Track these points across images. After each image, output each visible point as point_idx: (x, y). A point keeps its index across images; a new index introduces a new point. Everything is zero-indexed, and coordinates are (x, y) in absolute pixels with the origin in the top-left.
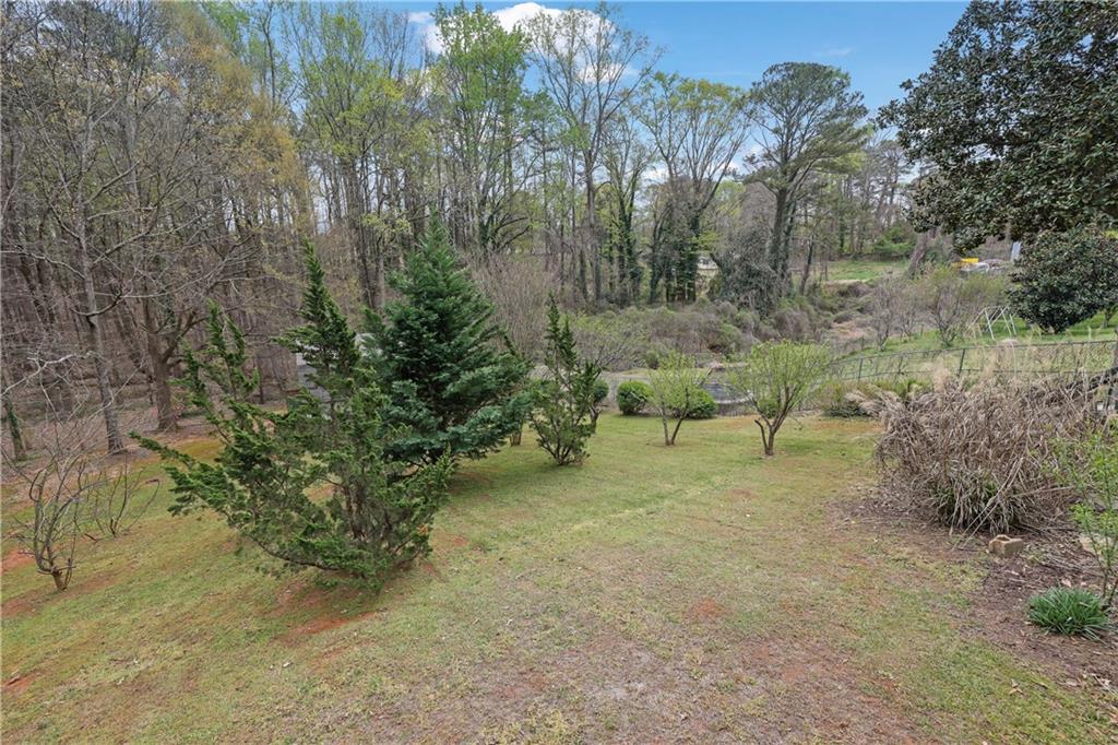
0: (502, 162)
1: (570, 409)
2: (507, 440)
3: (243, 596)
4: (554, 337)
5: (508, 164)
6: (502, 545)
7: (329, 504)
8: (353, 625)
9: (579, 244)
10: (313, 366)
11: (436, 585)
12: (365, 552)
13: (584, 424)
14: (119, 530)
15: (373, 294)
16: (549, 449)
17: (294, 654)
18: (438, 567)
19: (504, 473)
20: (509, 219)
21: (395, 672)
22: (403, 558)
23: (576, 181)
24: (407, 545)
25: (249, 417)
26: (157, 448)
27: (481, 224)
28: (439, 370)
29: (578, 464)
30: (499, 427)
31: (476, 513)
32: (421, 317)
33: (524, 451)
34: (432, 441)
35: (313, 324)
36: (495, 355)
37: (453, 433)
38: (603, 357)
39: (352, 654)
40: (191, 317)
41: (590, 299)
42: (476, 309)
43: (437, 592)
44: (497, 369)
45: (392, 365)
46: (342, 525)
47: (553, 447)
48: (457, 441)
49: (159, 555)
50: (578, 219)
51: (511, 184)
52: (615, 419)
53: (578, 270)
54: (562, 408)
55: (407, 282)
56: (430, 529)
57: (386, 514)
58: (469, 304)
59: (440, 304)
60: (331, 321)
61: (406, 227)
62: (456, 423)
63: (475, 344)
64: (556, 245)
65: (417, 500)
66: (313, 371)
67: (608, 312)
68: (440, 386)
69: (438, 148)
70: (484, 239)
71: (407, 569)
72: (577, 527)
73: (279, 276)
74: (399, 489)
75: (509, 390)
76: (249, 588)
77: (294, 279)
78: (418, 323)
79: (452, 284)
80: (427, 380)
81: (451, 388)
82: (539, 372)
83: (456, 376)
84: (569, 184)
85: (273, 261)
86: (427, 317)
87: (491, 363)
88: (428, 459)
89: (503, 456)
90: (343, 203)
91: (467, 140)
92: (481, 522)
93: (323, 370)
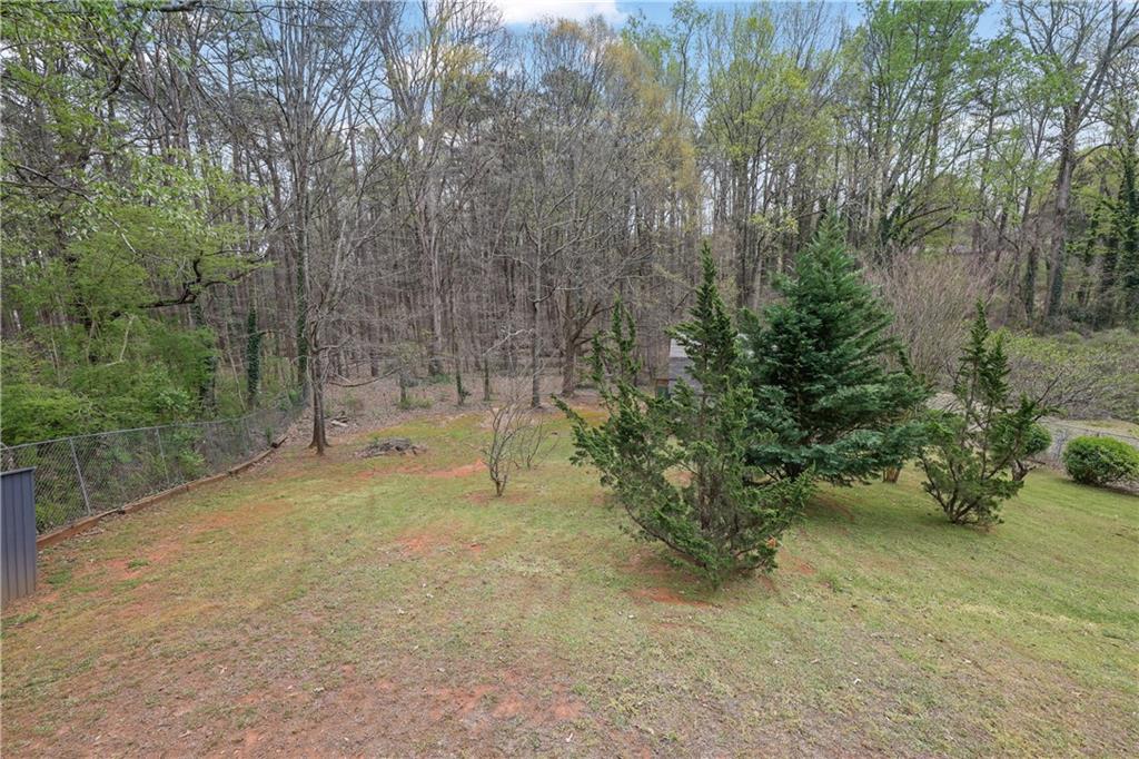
0: (923, 140)
1: (982, 455)
2: (880, 473)
3: (604, 545)
4: (976, 359)
5: (933, 141)
6: (857, 591)
7: (684, 490)
8: (688, 608)
9: (1031, 236)
10: (693, 359)
11: (773, 603)
12: (711, 546)
13: (1003, 478)
14: (532, 464)
15: (747, 295)
16: (939, 498)
17: (638, 611)
18: (779, 587)
19: (869, 510)
20: (924, 209)
21: (725, 672)
22: (744, 564)
23: (1041, 150)
24: (750, 552)
25: (630, 396)
26: (565, 409)
27: (883, 218)
28: (812, 380)
29: (983, 528)
30: (876, 456)
31: (829, 544)
32: (801, 321)
33: (901, 492)
34: (793, 454)
35: (700, 321)
36: (884, 373)
37: (818, 451)
38: (1051, 395)
39: (685, 634)
40: (596, 307)
41: (1037, 314)
42: (869, 318)
43: (773, 609)
44: (885, 388)
45: (762, 368)
46: (693, 513)
47: (945, 497)
48: (821, 460)
49: (553, 491)
50: (1035, 203)
51: (932, 167)
52: (1055, 485)
53: (1022, 274)
54: (970, 451)
55: (790, 283)
56: (777, 545)
57: (736, 516)
58: (859, 311)
59: (825, 309)
60: (716, 318)
61: (792, 226)
62: (821, 440)
63: (859, 357)
64: (990, 240)
65: (772, 511)
66: (693, 364)
67: (1069, 333)
68: (811, 398)
69: (841, 135)
70: (885, 237)
71: (746, 576)
72: (969, 608)
73: (666, 274)
74: (754, 495)
75: (894, 415)
76: (609, 541)
77: (678, 278)
78: (797, 327)
79: (842, 288)
80: (797, 389)
81: (823, 402)
82: (941, 401)
83: (833, 389)
84: (1028, 156)
85: (662, 262)
86: (808, 323)
87: (877, 381)
88: (783, 472)
89: (870, 491)
90: (729, 204)
91: (879, 121)
92: (834, 557)
93: (702, 364)
